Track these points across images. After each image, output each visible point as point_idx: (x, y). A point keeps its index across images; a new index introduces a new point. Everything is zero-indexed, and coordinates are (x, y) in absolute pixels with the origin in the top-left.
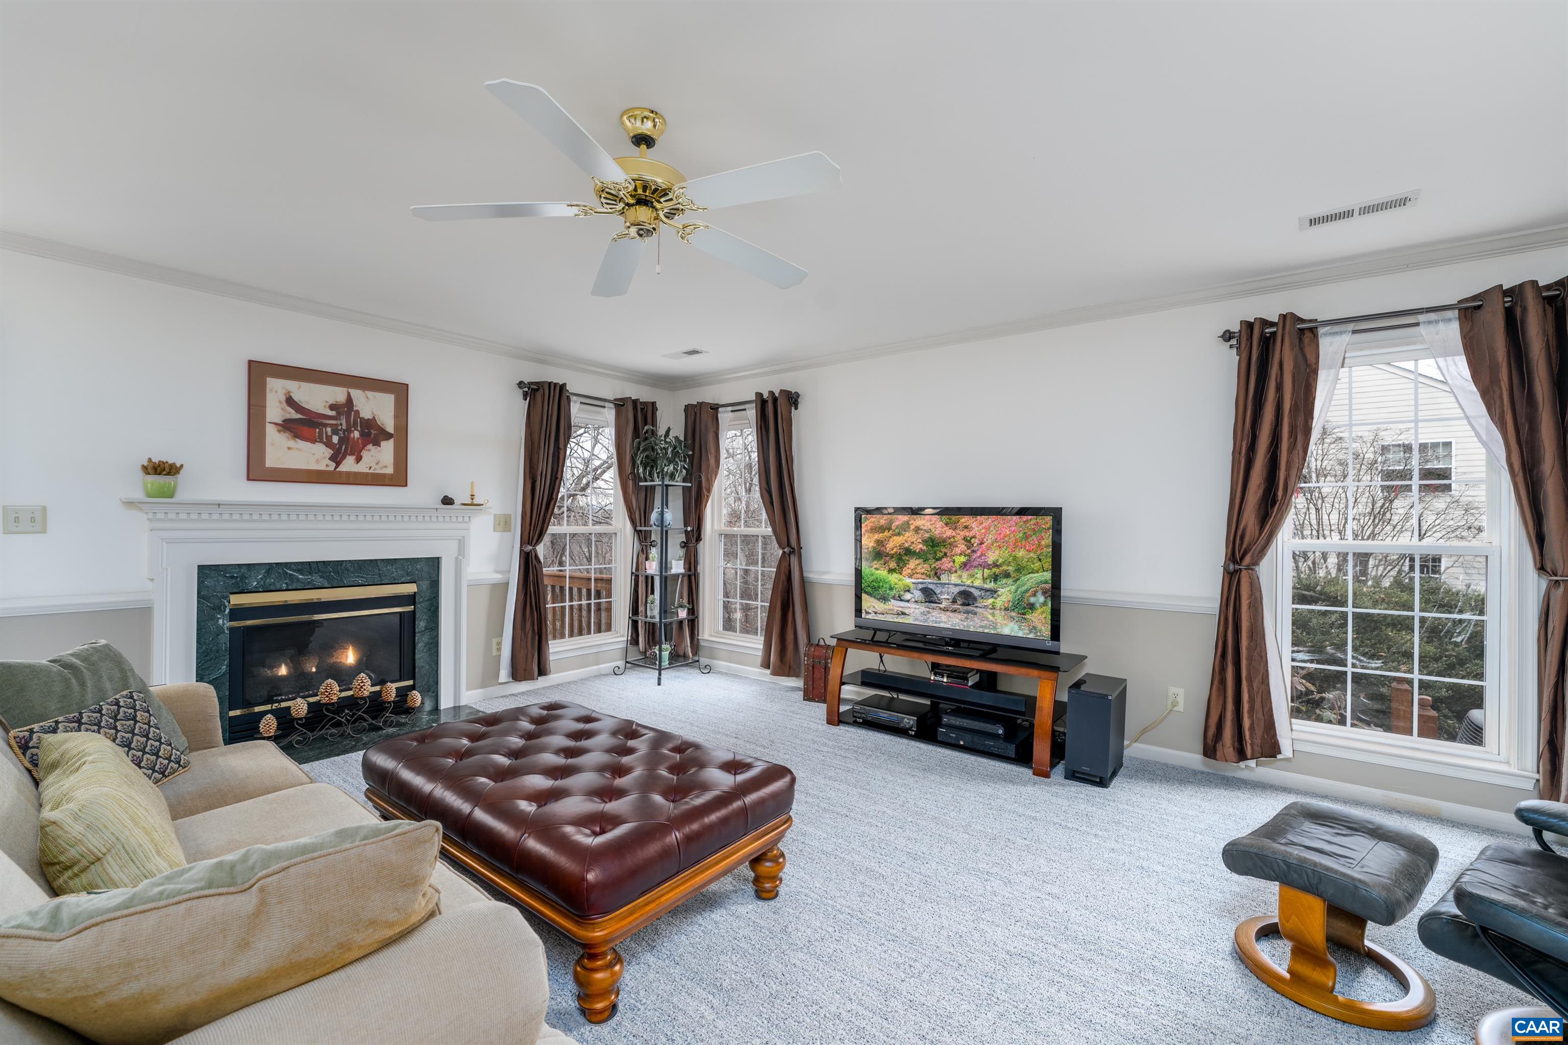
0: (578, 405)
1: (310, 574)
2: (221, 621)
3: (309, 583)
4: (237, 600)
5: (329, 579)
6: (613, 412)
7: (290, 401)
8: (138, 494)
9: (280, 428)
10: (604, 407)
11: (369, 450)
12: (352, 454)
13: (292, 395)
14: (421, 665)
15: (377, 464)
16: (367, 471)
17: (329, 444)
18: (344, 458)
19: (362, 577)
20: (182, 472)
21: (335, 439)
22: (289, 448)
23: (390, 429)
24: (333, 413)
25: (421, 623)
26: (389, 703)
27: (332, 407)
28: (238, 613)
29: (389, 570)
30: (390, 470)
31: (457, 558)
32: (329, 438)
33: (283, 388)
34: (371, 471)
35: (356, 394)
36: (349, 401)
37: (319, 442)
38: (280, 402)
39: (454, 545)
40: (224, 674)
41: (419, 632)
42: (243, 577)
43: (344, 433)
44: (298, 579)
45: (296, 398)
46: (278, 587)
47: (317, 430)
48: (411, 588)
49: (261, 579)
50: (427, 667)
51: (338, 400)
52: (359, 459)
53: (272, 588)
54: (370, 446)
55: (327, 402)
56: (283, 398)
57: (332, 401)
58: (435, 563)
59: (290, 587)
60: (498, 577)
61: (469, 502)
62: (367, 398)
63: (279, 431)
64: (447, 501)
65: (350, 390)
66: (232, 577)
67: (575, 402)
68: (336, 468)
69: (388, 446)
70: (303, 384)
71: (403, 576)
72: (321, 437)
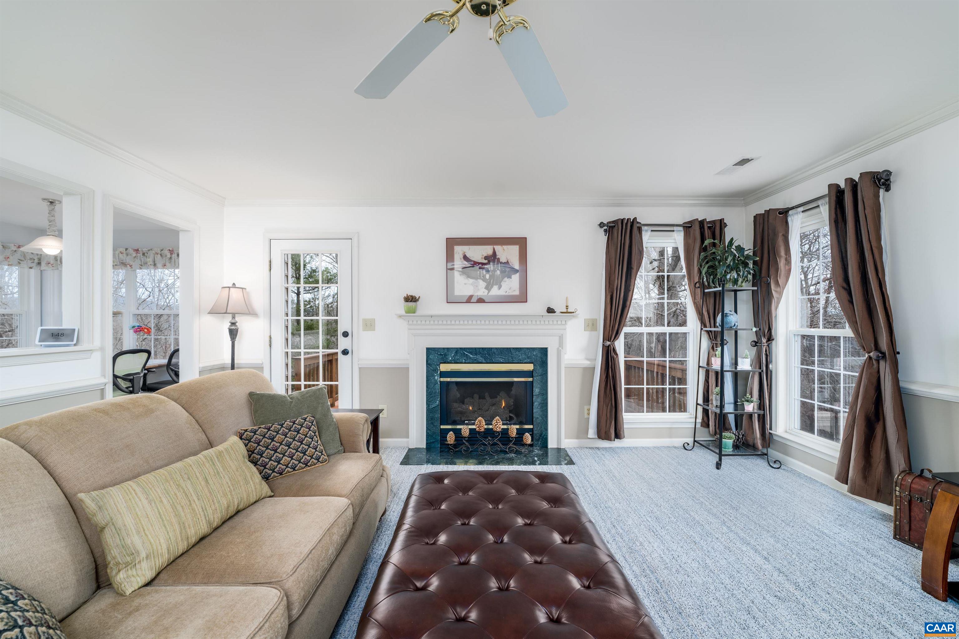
0: (649, 232)
1: (476, 354)
2: (436, 377)
3: (475, 360)
4: (444, 367)
5: (485, 358)
6: (682, 235)
7: (465, 258)
8: (404, 312)
9: (461, 273)
10: (673, 231)
11: (505, 281)
12: (496, 284)
13: (466, 254)
14: (537, 417)
15: (510, 289)
16: (505, 294)
17: (484, 280)
18: (492, 287)
19: (502, 358)
20: (421, 300)
21: (487, 276)
22: (465, 284)
23: (517, 266)
24: (486, 261)
25: (537, 390)
26: (513, 437)
27: (486, 258)
28: (444, 374)
29: (517, 355)
30: (517, 293)
31: (558, 349)
32: (484, 276)
33: (462, 250)
34: (507, 294)
35: (498, 248)
36: (494, 253)
37: (480, 279)
38: (461, 259)
39: (557, 339)
40: (438, 405)
41: (535, 396)
42: (445, 355)
43: (492, 273)
44: (470, 358)
45: (468, 256)
46: (461, 361)
47: (478, 272)
48: (529, 367)
49: (453, 356)
50: (541, 419)
51: (488, 253)
52: (500, 288)
53: (458, 361)
54: (506, 279)
55: (483, 255)
56: (462, 257)
57: (485, 255)
58: (544, 351)
59: (466, 362)
60: (588, 364)
61: (565, 311)
62: (504, 249)
63: (460, 275)
64: (550, 311)
65: (495, 247)
66: (441, 354)
67: (646, 231)
68: (488, 293)
69: (516, 278)
70: (471, 247)
71: (525, 359)
72: (480, 276)
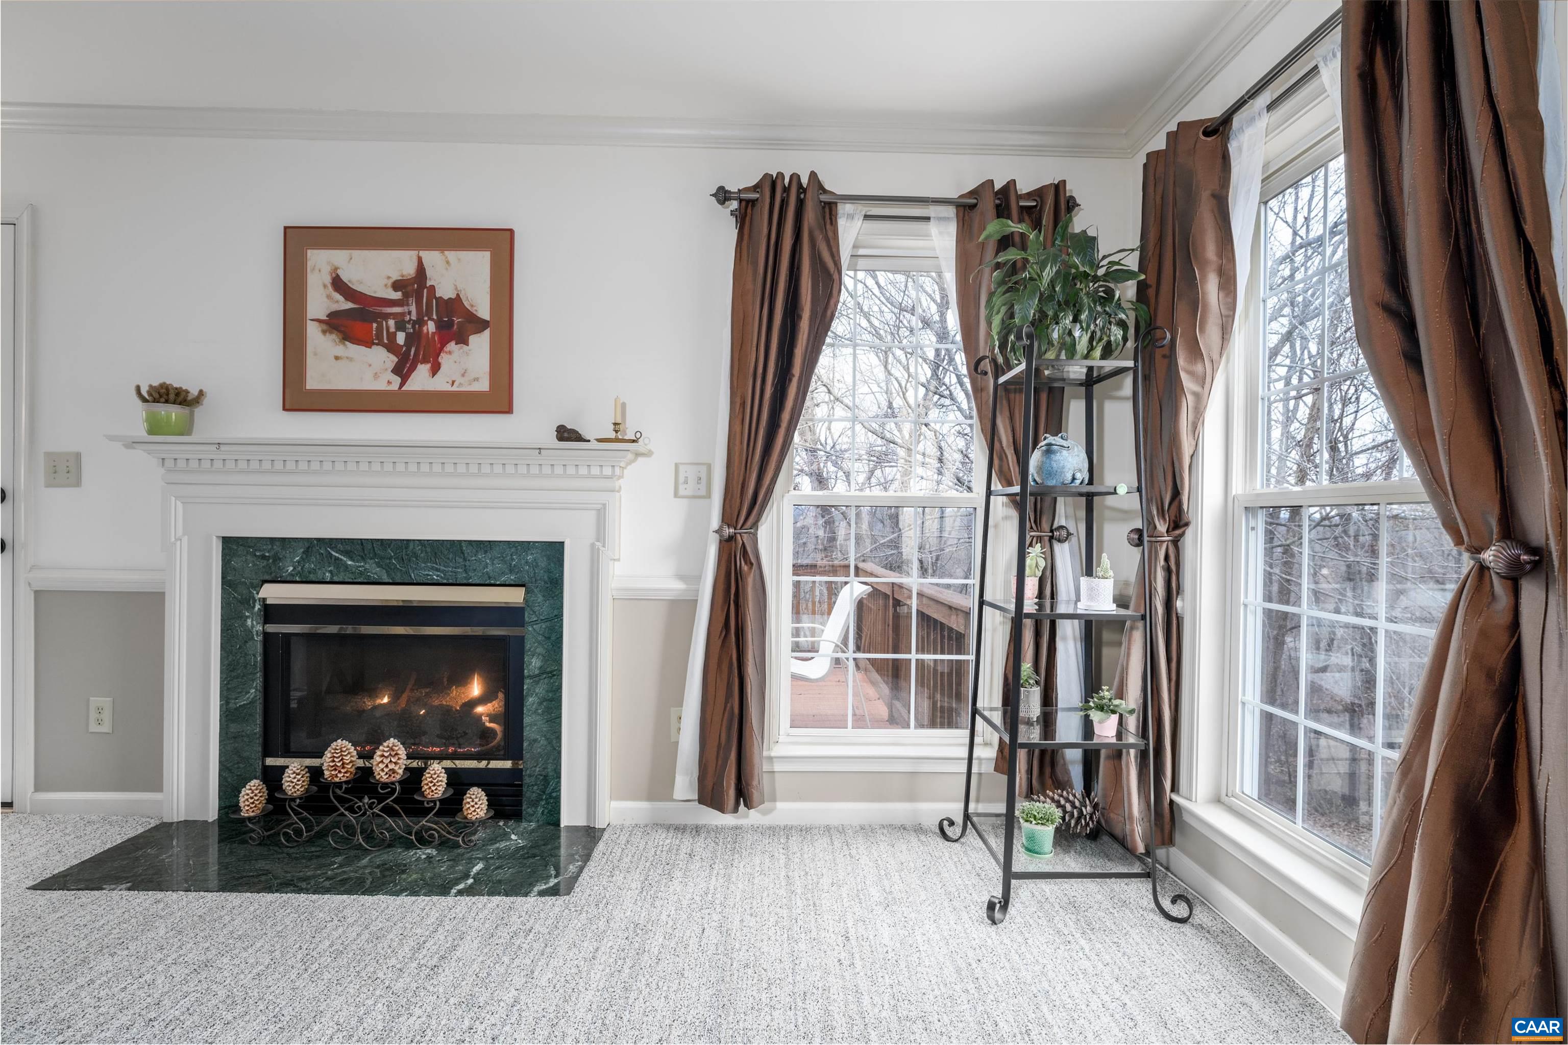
0: (858, 223)
1: (363, 559)
2: (249, 622)
3: (361, 573)
4: (274, 593)
5: (389, 569)
6: (952, 229)
7: (338, 284)
8: (140, 431)
9: (325, 327)
10: (928, 219)
11: (450, 353)
12: (424, 361)
13: (340, 272)
14: (533, 736)
15: (463, 375)
16: (448, 388)
17: (391, 347)
18: (413, 369)
19: (437, 570)
20: (206, 401)
21: (401, 338)
22: (337, 358)
23: (484, 312)
24: (397, 295)
25: (534, 660)
26: (434, 802)
27: (397, 286)
28: (271, 613)
29: (480, 561)
30: (483, 385)
31: (593, 545)
32: (392, 337)
33: (328, 263)
34: (455, 388)
35: (431, 258)
36: (421, 270)
37: (377, 344)
38: (325, 286)
39: (590, 517)
40: (252, 702)
41: (530, 677)
42: (276, 559)
43: (413, 327)
44: (347, 567)
45: (345, 278)
46: (320, 578)
47: (375, 325)
48: (514, 596)
49: (298, 562)
50: (543, 742)
51: (405, 273)
52: (435, 369)
53: (312, 577)
54: (452, 346)
55: (389, 278)
56: (328, 280)
57: (396, 277)
58: (555, 551)
59: (336, 579)
60: (678, 586)
61: (612, 435)
62: (448, 262)
63: (324, 332)
64: (566, 434)
65: (422, 254)
66: (263, 557)
67: (851, 217)
68: (402, 385)
69: (480, 343)
70: (356, 254)
71: (503, 573)
72: (379, 336)
